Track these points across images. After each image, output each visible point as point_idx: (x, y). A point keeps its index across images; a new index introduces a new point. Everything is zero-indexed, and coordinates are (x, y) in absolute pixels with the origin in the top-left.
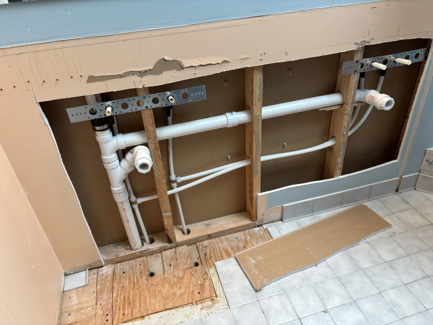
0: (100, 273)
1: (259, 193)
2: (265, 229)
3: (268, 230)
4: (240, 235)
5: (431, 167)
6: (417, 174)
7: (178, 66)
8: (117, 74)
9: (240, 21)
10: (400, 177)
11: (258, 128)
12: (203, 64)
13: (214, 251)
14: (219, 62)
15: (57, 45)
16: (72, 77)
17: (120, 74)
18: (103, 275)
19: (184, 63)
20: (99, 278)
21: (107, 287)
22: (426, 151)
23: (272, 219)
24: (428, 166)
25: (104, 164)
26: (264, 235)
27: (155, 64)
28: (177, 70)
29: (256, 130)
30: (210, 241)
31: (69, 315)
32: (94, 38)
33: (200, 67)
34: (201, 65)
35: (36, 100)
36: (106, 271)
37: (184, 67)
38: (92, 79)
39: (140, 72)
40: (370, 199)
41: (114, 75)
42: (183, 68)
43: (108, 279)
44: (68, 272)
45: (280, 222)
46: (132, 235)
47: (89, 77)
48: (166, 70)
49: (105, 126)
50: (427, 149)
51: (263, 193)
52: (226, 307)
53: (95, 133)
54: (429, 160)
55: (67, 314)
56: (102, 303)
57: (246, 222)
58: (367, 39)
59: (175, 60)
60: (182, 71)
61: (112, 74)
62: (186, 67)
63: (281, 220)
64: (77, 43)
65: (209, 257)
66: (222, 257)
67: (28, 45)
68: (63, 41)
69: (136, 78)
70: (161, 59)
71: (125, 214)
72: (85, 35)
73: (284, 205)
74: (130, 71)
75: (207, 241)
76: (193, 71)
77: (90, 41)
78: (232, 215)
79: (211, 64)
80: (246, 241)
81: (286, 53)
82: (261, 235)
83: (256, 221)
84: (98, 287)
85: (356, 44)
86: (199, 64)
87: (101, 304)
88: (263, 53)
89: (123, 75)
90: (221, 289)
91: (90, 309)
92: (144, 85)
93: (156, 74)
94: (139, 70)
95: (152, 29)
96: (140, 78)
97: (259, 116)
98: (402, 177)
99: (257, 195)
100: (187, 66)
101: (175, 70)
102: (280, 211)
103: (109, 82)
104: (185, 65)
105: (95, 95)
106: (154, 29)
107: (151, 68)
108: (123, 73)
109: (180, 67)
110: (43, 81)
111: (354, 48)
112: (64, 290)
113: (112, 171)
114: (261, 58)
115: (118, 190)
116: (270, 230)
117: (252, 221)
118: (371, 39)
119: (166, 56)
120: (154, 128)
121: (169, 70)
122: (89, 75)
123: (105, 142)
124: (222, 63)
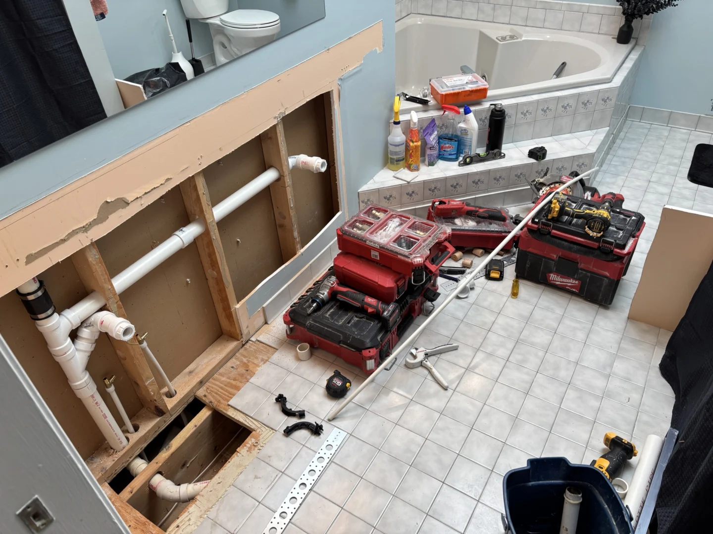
1: (236, 305)
2: (256, 341)
3: (259, 341)
8: (59, 240)
9: (173, 132)
11: (215, 234)
12: (147, 192)
13: (216, 393)
14: (162, 183)
16: (7, 266)
17: (62, 238)
19: (127, 198)
22: (358, 193)
23: (257, 327)
25: (56, 358)
26: (258, 348)
27: (98, 211)
28: (122, 209)
29: (214, 238)
30: (204, 388)
32: (24, 210)
33: (145, 196)
37: (130, 202)
38: (30, 259)
39: (84, 227)
41: (55, 243)
42: (128, 204)
45: (266, 325)
46: (114, 431)
47: (27, 257)
48: (111, 214)
49: (51, 310)
50: (359, 191)
51: (241, 303)
52: (271, 432)
53: (37, 323)
54: (364, 201)
57: (233, 345)
58: (282, 111)
59: (118, 199)
60: (128, 208)
62: (132, 201)
63: (266, 323)
65: (216, 402)
69: (81, 236)
70: (103, 203)
71: (99, 408)
73: (264, 305)
74: (73, 231)
75: (201, 389)
76: (139, 202)
77: (19, 216)
79: (155, 188)
80: (245, 363)
81: (220, 149)
83: (242, 337)
85: (275, 118)
86: (144, 193)
88: (200, 157)
89: (66, 238)
90: (254, 422)
92: (92, 239)
93: (102, 222)
94: (82, 226)
95: (86, 175)
96: (85, 234)
97: (212, 221)
99: (235, 308)
101: (121, 209)
102: (262, 314)
103: (51, 254)
104: (130, 199)
106: (89, 173)
107: (95, 218)
108: (66, 236)
109: (125, 204)
111: (275, 122)
113: (72, 360)
114: (199, 163)
115: (85, 381)
116: (261, 338)
117: (238, 340)
118: (286, 109)
119: (108, 198)
120: (112, 285)
121: (114, 212)
122: (27, 255)
123: (56, 329)
124: (165, 182)
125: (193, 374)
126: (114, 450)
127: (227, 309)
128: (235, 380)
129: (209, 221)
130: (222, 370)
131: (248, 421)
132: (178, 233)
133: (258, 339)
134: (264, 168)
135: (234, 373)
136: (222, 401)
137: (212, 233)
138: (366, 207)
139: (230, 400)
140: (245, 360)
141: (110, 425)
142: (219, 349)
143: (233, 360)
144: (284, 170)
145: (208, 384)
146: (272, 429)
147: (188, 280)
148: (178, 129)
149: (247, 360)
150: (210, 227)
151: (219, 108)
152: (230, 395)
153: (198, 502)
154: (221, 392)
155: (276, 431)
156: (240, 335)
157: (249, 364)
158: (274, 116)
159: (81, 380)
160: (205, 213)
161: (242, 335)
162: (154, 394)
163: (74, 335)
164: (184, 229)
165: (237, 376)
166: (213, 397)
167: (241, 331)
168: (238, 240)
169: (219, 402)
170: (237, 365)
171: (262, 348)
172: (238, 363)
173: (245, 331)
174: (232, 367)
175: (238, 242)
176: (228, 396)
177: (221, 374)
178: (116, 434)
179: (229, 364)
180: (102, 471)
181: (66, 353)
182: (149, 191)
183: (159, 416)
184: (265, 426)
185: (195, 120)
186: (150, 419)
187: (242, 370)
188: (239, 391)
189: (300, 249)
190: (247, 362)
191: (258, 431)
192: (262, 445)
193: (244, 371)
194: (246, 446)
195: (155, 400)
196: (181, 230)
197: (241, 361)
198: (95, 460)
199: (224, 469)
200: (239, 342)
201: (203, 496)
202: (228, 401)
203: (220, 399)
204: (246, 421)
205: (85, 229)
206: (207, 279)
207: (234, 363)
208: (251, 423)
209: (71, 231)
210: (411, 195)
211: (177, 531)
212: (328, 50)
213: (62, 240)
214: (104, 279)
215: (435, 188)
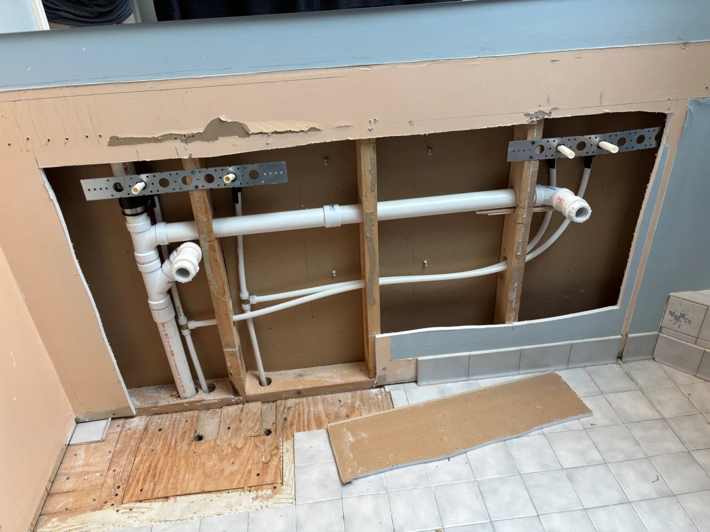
0: (127, 426)
1: (377, 334)
3: (390, 394)
4: (346, 397)
5: (678, 325)
6: (656, 333)
7: (241, 130)
8: (152, 136)
9: (335, 71)
10: (624, 335)
11: (371, 233)
12: (278, 131)
13: (299, 415)
14: (304, 129)
15: (67, 92)
16: (87, 137)
17: (156, 136)
18: (130, 429)
19: (249, 127)
20: (124, 433)
21: (129, 448)
22: (669, 296)
23: (400, 378)
24: (673, 322)
25: (138, 265)
26: (382, 402)
27: (206, 126)
28: (239, 137)
29: (368, 235)
30: (298, 400)
31: (68, 478)
32: (118, 85)
33: (275, 135)
34: (276, 132)
35: (38, 165)
36: (136, 424)
37: (251, 133)
38: (115, 141)
39: (185, 136)
40: (570, 366)
42: (248, 135)
43: (135, 436)
44: (82, 418)
45: (414, 384)
46: (179, 375)
47: (111, 138)
48: (223, 136)
49: (139, 210)
50: (671, 294)
51: (385, 335)
52: (291, 501)
53: (126, 218)
54: (674, 313)
55: (65, 477)
56: (117, 469)
57: (361, 378)
58: (546, 109)
59: (236, 123)
60: (247, 139)
61: (145, 137)
62: (253, 134)
63: (416, 382)
64: (94, 90)
65: (289, 424)
66: (308, 427)
67: (29, 90)
68: (75, 86)
69: (178, 144)
70: (216, 119)
71: (168, 341)
72: (105, 79)
73: (419, 358)
74: (170, 134)
75: (294, 399)
76: (264, 139)
77: (111, 89)
78: (342, 364)
79: (291, 131)
80: (353, 407)
81: (410, 122)
82: (378, 401)
83: (375, 378)
84: (118, 445)
85: (527, 115)
86: (273, 131)
87: (114, 471)
88: (372, 121)
89: (160, 138)
90: (292, 474)
91: (97, 474)
92: (191, 154)
93: (208, 141)
94: (183, 133)
95: (201, 77)
96: (184, 144)
97: (372, 214)
98: (627, 336)
99: (375, 337)
100: (255, 132)
101: (237, 136)
102: (413, 367)
103: (139, 148)
104: (252, 130)
105: (123, 163)
106: (205, 76)
107: (201, 131)
108: (160, 136)
109: (244, 133)
110: (47, 140)
111: (525, 121)
112: (71, 443)
113: (149, 275)
114: (370, 128)
115: (157, 305)
118: (553, 109)
119: (223, 116)
121: (229, 136)
122: (111, 135)
124: (309, 130)
125: (301, 378)
126: (178, 393)
127: (367, 331)
129: (367, 211)
130: (329, 397)
131: (289, 467)
132: (327, 208)
133: (393, 393)
135: (334, 408)
137: (368, 229)
138: (674, 324)
140: (358, 403)
141: (176, 365)
142: (346, 372)
143: (349, 395)
145: (304, 399)
147: (334, 272)
148: (347, 70)
149: (359, 406)
150: (368, 221)
155: (295, 504)
156: (373, 373)
157: (356, 411)
158: (527, 111)
159: (155, 301)
161: (375, 374)
162: (231, 366)
164: (337, 207)
165: (333, 414)
166: (294, 416)
167: (375, 367)
168: (426, 262)
169: (291, 425)
170: (346, 403)
171: (385, 405)
172: (349, 401)
173: (379, 372)
174: (340, 401)
176: (303, 427)
177: (324, 400)
178: (180, 379)
179: (340, 396)
180: (154, 404)
181: (143, 264)
182: (281, 131)
183: (234, 395)
184: (293, 489)
185: (380, 67)
186: (227, 391)
187: (344, 411)
189: (514, 321)
191: (284, 487)
192: (269, 505)
193: (345, 415)
194: (257, 491)
195: (231, 374)
196: (333, 206)
197: (353, 402)
198: (162, 391)
199: (217, 495)
205: (188, 139)
208: (287, 471)
209: (168, 133)
211: (126, 512)
212: (685, 44)
213: (154, 138)
214: (201, 208)
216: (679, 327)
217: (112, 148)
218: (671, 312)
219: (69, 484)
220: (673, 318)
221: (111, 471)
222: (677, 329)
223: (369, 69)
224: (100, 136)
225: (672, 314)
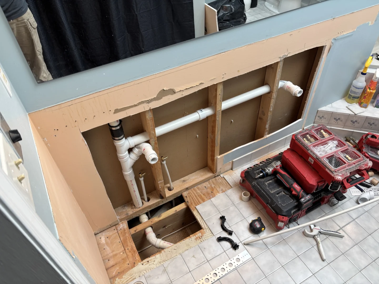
0: (119, 229)
1: (218, 156)
2: (222, 177)
3: (224, 178)
5: (321, 120)
6: (312, 125)
7: (172, 92)
8: (133, 104)
9: (211, 57)
10: (303, 129)
11: (219, 118)
12: (187, 88)
13: (192, 198)
14: (198, 85)
15: (95, 95)
16: (104, 112)
18: (121, 229)
19: (175, 90)
20: (119, 232)
21: (127, 237)
22: (318, 110)
23: (226, 170)
25: (119, 159)
26: (222, 182)
27: (157, 94)
28: (171, 95)
29: (218, 119)
30: (187, 192)
31: (109, 260)
33: (186, 90)
34: (186, 89)
35: (80, 131)
36: (122, 226)
37: (176, 92)
38: (117, 111)
39: (148, 100)
41: (131, 106)
42: (175, 93)
43: (126, 232)
45: (231, 171)
50: (319, 109)
51: (221, 156)
53: (115, 142)
54: (320, 116)
55: (107, 260)
56: (129, 248)
57: (210, 175)
58: (286, 54)
59: (170, 89)
60: (174, 95)
62: (177, 92)
63: (232, 169)
64: (108, 91)
65: (190, 203)
67: (76, 99)
68: (100, 92)
69: (145, 105)
70: (161, 90)
71: (133, 187)
72: (114, 85)
73: (234, 160)
74: (142, 101)
76: (181, 93)
77: (117, 88)
79: (192, 87)
80: (212, 188)
81: (238, 71)
82: (220, 182)
83: (216, 173)
84: (121, 238)
85: (280, 58)
86: (185, 89)
88: (224, 74)
90: (205, 224)
91: (121, 253)
92: (150, 108)
93: (158, 100)
95: (156, 73)
96: (148, 104)
97: (220, 110)
99: (217, 158)
100: (178, 91)
102: (231, 164)
103: (127, 111)
104: (177, 91)
107: (155, 97)
108: (137, 104)
109: (174, 93)
110: (85, 119)
111: (278, 60)
114: (223, 77)
115: (129, 174)
116: (225, 177)
117: (214, 173)
118: (289, 53)
119: (165, 88)
120: (155, 132)
121: (166, 96)
122: (115, 109)
123: (121, 146)
124: (199, 85)
125: (185, 182)
126: (135, 207)
127: (213, 156)
128: (204, 195)
129: (218, 110)
130: (199, 186)
131: (202, 222)
132: (199, 111)
133: (224, 177)
134: (262, 84)
135: (205, 191)
136: (193, 204)
137: (217, 117)
138: (319, 120)
139: (197, 205)
140: (213, 186)
141: (136, 196)
142: (202, 174)
143: (207, 183)
144: (274, 89)
145: (190, 191)
146: (212, 233)
147: (197, 136)
148: (216, 56)
149: (214, 186)
150: (217, 113)
151: (246, 47)
152: (198, 203)
153: (161, 254)
154: (194, 198)
155: (214, 235)
156: (215, 171)
157: (214, 189)
158: (279, 56)
159: (128, 172)
160: (217, 105)
161: (216, 171)
162: (161, 188)
163: (130, 150)
164: (203, 110)
165: (206, 193)
166: (190, 199)
167: (216, 169)
168: (232, 121)
169: (192, 203)
170: (208, 187)
171: (224, 183)
172: (209, 186)
173: (218, 170)
174: (205, 187)
175: (232, 122)
176: (197, 203)
177: (198, 188)
178: (137, 200)
179: (204, 184)
180: (126, 215)
181: (123, 158)
182: (189, 88)
183: (161, 199)
184: (209, 229)
185: (228, 52)
186: (156, 198)
187: (209, 191)
188: (204, 202)
189: (267, 135)
190: (213, 187)
191: (205, 230)
192: (203, 239)
193: (211, 192)
194: (195, 236)
195: (161, 191)
196: (201, 110)
197: (211, 186)
198: (126, 207)
199: (180, 243)
200: (213, 174)
201: (165, 252)
202: (196, 205)
203: (193, 202)
204: (201, 221)
205: (148, 102)
206: (208, 137)
207: (207, 185)
208: (202, 223)
209: (141, 101)
210: (354, 123)
211: (147, 264)
212: (334, 19)
213: (135, 105)
214: (152, 128)
215: (373, 123)
216: (321, 121)
217: (115, 114)
218: (318, 116)
219: (111, 262)
220: (319, 118)
221: (127, 250)
222: (321, 122)
223: (224, 53)
224: (110, 110)
225: (318, 117)
